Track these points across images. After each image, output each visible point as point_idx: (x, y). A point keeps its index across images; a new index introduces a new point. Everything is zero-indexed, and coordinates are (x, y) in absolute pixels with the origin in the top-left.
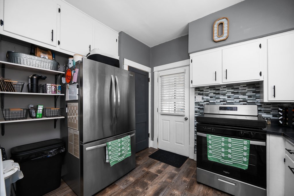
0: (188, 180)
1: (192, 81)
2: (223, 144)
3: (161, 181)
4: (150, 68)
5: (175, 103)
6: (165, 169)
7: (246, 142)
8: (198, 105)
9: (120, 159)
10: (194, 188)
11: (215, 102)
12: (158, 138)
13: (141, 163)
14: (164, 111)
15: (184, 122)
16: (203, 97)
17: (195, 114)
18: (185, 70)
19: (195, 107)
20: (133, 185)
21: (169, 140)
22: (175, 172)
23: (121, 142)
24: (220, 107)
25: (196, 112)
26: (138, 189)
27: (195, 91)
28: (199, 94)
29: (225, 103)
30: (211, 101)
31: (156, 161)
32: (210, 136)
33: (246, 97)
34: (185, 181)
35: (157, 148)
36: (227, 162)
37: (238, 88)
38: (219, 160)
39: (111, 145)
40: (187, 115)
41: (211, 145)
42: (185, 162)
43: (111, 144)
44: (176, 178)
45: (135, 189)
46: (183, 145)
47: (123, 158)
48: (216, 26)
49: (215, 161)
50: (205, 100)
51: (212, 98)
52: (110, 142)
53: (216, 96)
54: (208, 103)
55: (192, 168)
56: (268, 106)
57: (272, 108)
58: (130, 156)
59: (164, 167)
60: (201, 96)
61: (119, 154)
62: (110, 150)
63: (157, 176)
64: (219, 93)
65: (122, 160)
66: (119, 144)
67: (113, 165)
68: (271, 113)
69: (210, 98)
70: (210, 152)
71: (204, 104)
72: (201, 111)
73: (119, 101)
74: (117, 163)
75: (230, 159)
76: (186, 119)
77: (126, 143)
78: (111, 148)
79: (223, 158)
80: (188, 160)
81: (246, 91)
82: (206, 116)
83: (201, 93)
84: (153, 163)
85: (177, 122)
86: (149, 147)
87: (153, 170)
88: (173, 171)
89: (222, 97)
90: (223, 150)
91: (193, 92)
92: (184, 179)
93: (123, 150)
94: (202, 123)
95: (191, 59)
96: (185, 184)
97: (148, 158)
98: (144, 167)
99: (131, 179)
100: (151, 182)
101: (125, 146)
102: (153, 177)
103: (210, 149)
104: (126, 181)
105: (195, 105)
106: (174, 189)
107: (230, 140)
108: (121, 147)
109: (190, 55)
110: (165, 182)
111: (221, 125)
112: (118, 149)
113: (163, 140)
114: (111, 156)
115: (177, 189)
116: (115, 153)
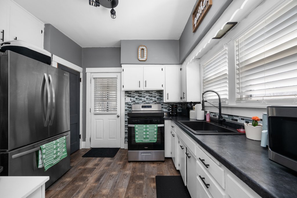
0: (121, 163)
1: (123, 86)
2: (144, 130)
3: (99, 170)
4: (82, 68)
5: (108, 103)
6: (101, 162)
7: (156, 126)
8: (128, 105)
9: (56, 162)
10: (126, 166)
11: (139, 102)
12: (90, 138)
13: (75, 164)
14: (97, 111)
15: (116, 119)
16: (131, 99)
17: (125, 112)
18: (117, 76)
19: (125, 106)
20: (71, 183)
21: (102, 138)
22: (111, 161)
23: (56, 144)
24: (142, 106)
25: (126, 110)
26: (79, 184)
27: (125, 94)
28: (128, 96)
29: (145, 103)
30: (136, 102)
31: (91, 158)
32: (136, 126)
33: (156, 99)
34: (119, 164)
35: (89, 148)
36: (147, 141)
37: (152, 93)
38: (142, 141)
39: (45, 148)
40: (119, 113)
41: (137, 131)
42: (118, 152)
43: (46, 146)
44: (112, 164)
45: (75, 185)
46: (116, 139)
47: (58, 160)
48: (140, 49)
49: (140, 142)
50: (133, 101)
51: (137, 99)
52: (45, 145)
53: (140, 98)
54: (134, 103)
55: (124, 154)
56: (166, 105)
57: (167, 106)
58: (65, 157)
59: (100, 161)
60: (129, 98)
61: (55, 156)
62: (44, 154)
63: (96, 168)
64: (141, 96)
65: (58, 162)
66: (55, 146)
67: (47, 169)
68: (167, 108)
69: (136, 99)
70: (137, 136)
71: (131, 104)
72: (129, 109)
73: (54, 101)
74: (52, 166)
75: (148, 138)
76: (118, 116)
77: (61, 144)
78: (46, 151)
79: (144, 138)
80: (120, 150)
81: (156, 95)
82: (133, 112)
83: (130, 95)
84: (88, 160)
85: (110, 120)
86: (81, 148)
87: (90, 165)
88: (109, 161)
89: (143, 99)
90: (144, 133)
91: (123, 94)
92: (119, 163)
93: (59, 151)
94: (131, 117)
95: (122, 68)
96: (120, 166)
97: (82, 158)
98: (80, 166)
99: (68, 179)
100: (91, 174)
101: (60, 148)
102: (91, 170)
103: (137, 135)
104: (61, 183)
105: (125, 105)
106: (112, 171)
107: (148, 126)
108: (56, 149)
109: (122, 65)
110: (103, 170)
111: (143, 117)
112: (53, 151)
113: (96, 138)
114: (45, 160)
115: (114, 171)
116: (49, 156)
